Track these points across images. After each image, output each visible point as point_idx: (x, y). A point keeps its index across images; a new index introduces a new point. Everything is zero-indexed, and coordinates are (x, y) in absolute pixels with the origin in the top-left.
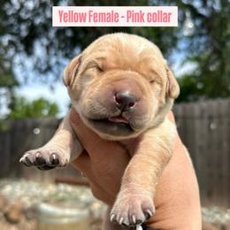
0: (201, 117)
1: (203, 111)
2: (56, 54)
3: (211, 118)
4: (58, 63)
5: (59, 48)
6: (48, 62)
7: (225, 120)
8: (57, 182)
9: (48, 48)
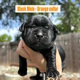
0: (62, 40)
1: (62, 38)
2: (10, 19)
3: (65, 41)
4: (11, 22)
5: (11, 16)
6: (7, 22)
7: (70, 41)
8: (11, 65)
9: (7, 16)
